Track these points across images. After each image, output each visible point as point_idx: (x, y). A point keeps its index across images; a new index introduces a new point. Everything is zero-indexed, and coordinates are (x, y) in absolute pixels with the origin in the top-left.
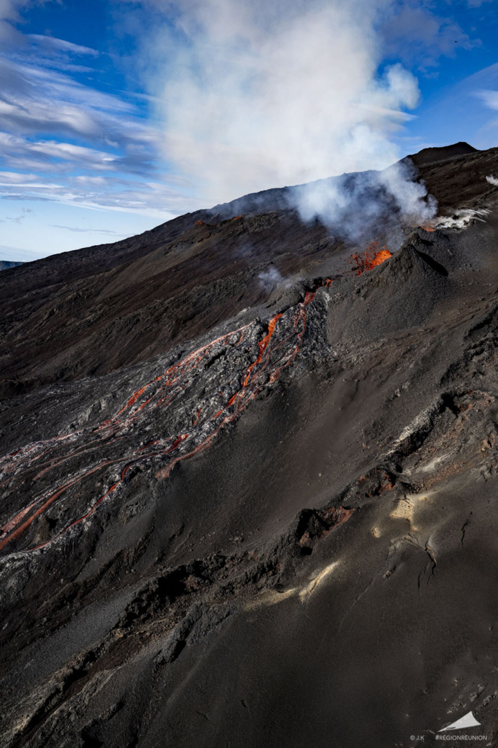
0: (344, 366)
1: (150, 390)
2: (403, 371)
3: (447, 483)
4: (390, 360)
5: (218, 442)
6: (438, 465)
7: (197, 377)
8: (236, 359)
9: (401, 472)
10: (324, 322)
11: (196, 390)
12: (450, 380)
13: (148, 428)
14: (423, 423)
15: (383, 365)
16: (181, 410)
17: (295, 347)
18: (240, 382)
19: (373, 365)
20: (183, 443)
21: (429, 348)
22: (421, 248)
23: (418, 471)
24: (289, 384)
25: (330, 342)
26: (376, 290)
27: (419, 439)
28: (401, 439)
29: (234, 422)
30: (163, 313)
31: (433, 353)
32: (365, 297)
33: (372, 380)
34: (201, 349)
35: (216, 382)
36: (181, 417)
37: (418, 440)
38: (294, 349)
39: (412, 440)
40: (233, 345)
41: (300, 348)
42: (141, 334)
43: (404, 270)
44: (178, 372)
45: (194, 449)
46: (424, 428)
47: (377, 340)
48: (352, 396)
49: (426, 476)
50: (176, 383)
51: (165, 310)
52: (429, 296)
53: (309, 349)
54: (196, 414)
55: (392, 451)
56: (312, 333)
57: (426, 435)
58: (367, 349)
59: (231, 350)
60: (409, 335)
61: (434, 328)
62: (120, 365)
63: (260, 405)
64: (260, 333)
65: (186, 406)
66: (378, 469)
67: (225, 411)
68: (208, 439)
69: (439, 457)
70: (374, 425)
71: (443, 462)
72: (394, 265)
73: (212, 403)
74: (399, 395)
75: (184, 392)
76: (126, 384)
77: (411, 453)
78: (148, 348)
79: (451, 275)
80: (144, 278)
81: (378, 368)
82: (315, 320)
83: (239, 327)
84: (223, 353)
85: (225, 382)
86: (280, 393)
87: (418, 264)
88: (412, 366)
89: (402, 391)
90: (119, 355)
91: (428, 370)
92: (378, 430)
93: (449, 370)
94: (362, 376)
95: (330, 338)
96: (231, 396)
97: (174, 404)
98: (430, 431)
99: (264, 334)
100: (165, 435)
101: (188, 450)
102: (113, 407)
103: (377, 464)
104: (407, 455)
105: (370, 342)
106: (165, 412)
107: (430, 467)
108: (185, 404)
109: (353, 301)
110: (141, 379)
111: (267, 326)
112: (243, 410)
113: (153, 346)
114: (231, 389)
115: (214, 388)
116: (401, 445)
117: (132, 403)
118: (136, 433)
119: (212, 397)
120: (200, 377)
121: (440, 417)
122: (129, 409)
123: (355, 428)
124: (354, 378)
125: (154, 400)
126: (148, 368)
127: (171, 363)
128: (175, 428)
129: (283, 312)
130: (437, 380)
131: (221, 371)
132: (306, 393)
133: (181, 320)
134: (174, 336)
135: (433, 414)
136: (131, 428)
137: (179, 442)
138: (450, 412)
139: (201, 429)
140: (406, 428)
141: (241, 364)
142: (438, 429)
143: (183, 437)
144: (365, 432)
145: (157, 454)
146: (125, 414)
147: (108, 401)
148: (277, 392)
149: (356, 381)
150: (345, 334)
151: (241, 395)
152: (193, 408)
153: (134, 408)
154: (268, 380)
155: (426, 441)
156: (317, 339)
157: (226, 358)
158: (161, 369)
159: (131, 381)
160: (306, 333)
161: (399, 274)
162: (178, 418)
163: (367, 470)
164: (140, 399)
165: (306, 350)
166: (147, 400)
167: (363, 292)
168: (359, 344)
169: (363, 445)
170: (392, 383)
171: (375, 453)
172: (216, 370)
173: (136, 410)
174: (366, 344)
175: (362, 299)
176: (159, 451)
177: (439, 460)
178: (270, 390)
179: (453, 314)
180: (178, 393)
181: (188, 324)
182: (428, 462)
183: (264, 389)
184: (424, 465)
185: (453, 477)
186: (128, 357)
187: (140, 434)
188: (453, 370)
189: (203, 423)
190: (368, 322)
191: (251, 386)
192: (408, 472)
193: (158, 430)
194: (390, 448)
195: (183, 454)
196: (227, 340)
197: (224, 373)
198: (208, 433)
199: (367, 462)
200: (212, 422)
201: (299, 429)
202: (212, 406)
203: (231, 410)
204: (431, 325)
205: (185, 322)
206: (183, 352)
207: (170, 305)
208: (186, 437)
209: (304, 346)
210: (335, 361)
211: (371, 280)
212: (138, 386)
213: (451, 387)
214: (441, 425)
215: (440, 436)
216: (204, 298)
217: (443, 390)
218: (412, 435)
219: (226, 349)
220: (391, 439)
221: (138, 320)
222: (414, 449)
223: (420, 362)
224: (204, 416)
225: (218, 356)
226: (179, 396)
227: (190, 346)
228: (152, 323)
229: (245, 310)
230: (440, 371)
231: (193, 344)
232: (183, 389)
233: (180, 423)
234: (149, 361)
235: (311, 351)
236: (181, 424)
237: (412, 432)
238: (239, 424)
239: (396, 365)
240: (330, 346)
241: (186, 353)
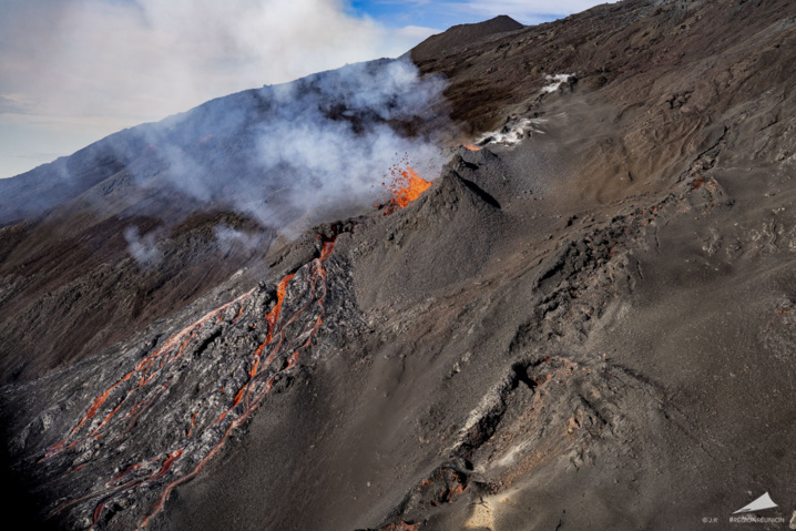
0: (384, 338)
1: (117, 393)
2: (460, 339)
3: (531, 478)
4: (442, 325)
5: (228, 455)
6: (517, 455)
7: (184, 369)
8: (237, 340)
9: (472, 468)
10: (351, 279)
11: (186, 386)
12: (521, 345)
13: (121, 448)
14: (492, 405)
15: (435, 333)
16: (168, 418)
17: (316, 318)
18: (247, 372)
19: (421, 333)
20: (177, 462)
21: (489, 306)
22: (466, 174)
23: (493, 466)
24: (314, 369)
25: (361, 308)
26: (414, 234)
27: (489, 424)
28: (468, 426)
29: (245, 425)
30: (116, 282)
31: (496, 312)
32: (401, 244)
33: (422, 353)
34: (185, 331)
35: (214, 373)
36: (169, 427)
37: (488, 426)
38: (316, 321)
39: (481, 427)
40: (231, 322)
41: (322, 318)
42: (87, 315)
43: (448, 206)
44: (155, 365)
45: (194, 469)
46: (495, 410)
47: (422, 301)
48: (400, 377)
49: (504, 472)
50: (154, 380)
51: (120, 277)
52: (483, 237)
53: (335, 319)
54: (189, 420)
55: (459, 444)
56: (336, 297)
57: (498, 418)
58: (410, 313)
59: (228, 330)
60: (463, 290)
61: (493, 280)
62: (59, 361)
63: (279, 399)
64: (267, 303)
65: (175, 411)
66: (443, 468)
67: (230, 412)
68: (212, 453)
69: (517, 445)
70: (431, 412)
71: (523, 452)
72: (435, 200)
73: (211, 403)
74: (458, 370)
75: (168, 392)
76: (78, 388)
77: (482, 443)
78: (99, 334)
79: (506, 207)
80: (76, 232)
81: (428, 337)
82: (339, 278)
83: (236, 295)
84: (218, 333)
85: (226, 373)
86: (304, 382)
87: (465, 196)
88: (471, 331)
89: (462, 364)
90: (55, 347)
91: (492, 334)
92: (436, 417)
93: (518, 334)
94: (408, 349)
95: (361, 303)
96: (237, 391)
97: (157, 410)
98: (503, 413)
99: (273, 303)
100: (148, 454)
101: (186, 472)
102: (63, 423)
103: (441, 462)
104: (477, 447)
105: (414, 304)
106: (144, 422)
107: (507, 459)
108: (172, 409)
109: (386, 251)
110: (101, 379)
111: (275, 292)
112: (256, 409)
113: (106, 330)
114: (235, 381)
115: (212, 383)
116: (468, 435)
117: (92, 415)
118: (106, 456)
119: (210, 395)
120: (189, 370)
121: (513, 394)
122: (89, 424)
123: (408, 418)
124: (399, 353)
125: (124, 407)
126: (109, 364)
127: (144, 354)
128: (163, 443)
129: (294, 271)
130: (505, 347)
131: (219, 358)
132: (338, 378)
133: (144, 290)
134: (137, 313)
135: (505, 392)
136: (96, 450)
137: (171, 462)
138: (526, 386)
139: (200, 441)
140: (472, 412)
141: (245, 347)
142: (512, 410)
143: (175, 454)
144: (421, 421)
145: (141, 482)
146: (83, 431)
147: (54, 415)
148: (299, 380)
149: (401, 356)
150: (380, 295)
151: (252, 388)
152: (184, 412)
153: (95, 421)
154: (286, 365)
155: (498, 426)
156: (343, 305)
157: (223, 340)
158: (130, 363)
159: (86, 385)
160: (328, 297)
161: (443, 212)
162: (165, 429)
163: (429, 471)
164: (103, 409)
165: (331, 321)
166: (114, 408)
167: (397, 238)
168: (399, 307)
169: (421, 439)
170: (448, 355)
171: (437, 447)
172: (212, 358)
173: (99, 424)
174: (410, 307)
175: (397, 247)
176: (143, 478)
177: (518, 449)
178: (290, 379)
179: (515, 259)
180: (161, 394)
181: (156, 294)
182: (505, 452)
183: (281, 378)
184: (500, 457)
185: (537, 469)
186: (70, 350)
187: (111, 458)
188: (523, 332)
189: (201, 432)
190: (408, 277)
191: (263, 375)
192: (480, 468)
193: (137, 448)
194: (455, 440)
195: (179, 477)
196: (221, 315)
197: (223, 360)
198: (211, 444)
199: (428, 461)
200: (214, 429)
201: (333, 427)
202: (212, 408)
203: (239, 411)
204: (490, 276)
205: (150, 293)
206: (158, 336)
207: (126, 269)
208: (180, 454)
209: (327, 315)
210: (372, 332)
211: (407, 222)
212: (98, 389)
213: (523, 354)
214: (516, 403)
215: (515, 418)
216: (173, 258)
217: (514, 360)
218: (481, 421)
219: (221, 328)
220: (455, 428)
221: (79, 295)
222: (485, 438)
223: (481, 325)
224: (202, 422)
225: (211, 339)
226: (162, 398)
227: (167, 327)
228: (101, 298)
229: (240, 272)
230: (508, 335)
231: (171, 323)
232: (167, 388)
233: (168, 436)
234: (106, 353)
235: (338, 322)
236: (170, 437)
237: (480, 416)
238: (252, 428)
239: (450, 331)
240: (362, 313)
241: (163, 337)
